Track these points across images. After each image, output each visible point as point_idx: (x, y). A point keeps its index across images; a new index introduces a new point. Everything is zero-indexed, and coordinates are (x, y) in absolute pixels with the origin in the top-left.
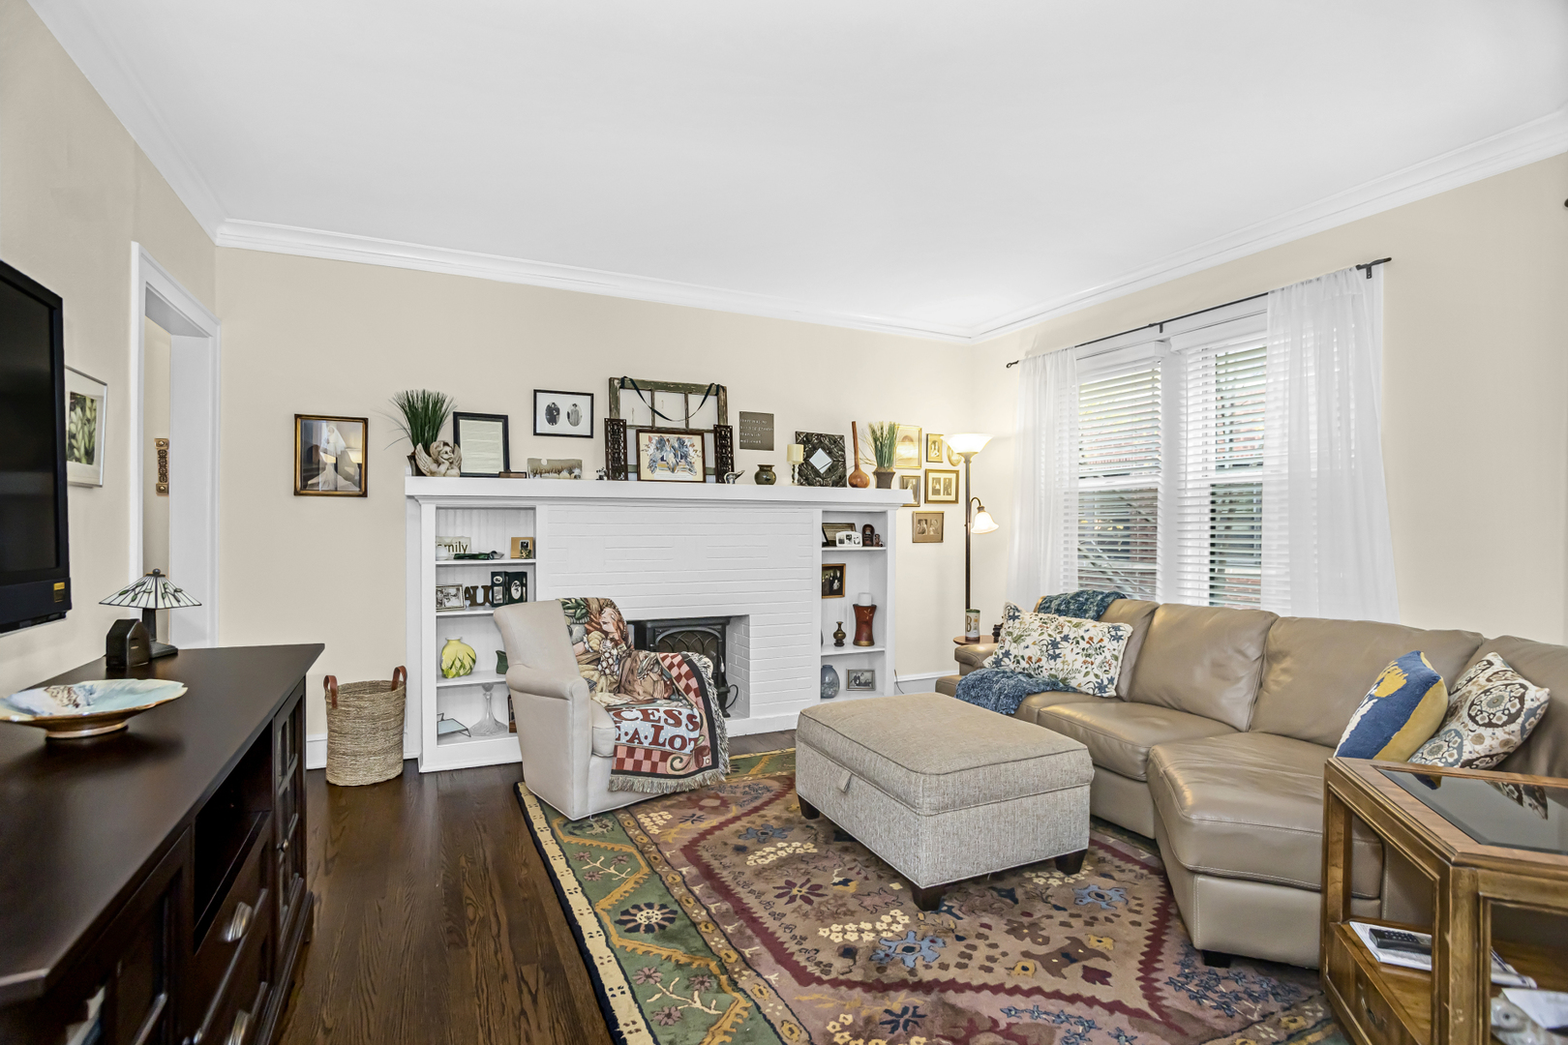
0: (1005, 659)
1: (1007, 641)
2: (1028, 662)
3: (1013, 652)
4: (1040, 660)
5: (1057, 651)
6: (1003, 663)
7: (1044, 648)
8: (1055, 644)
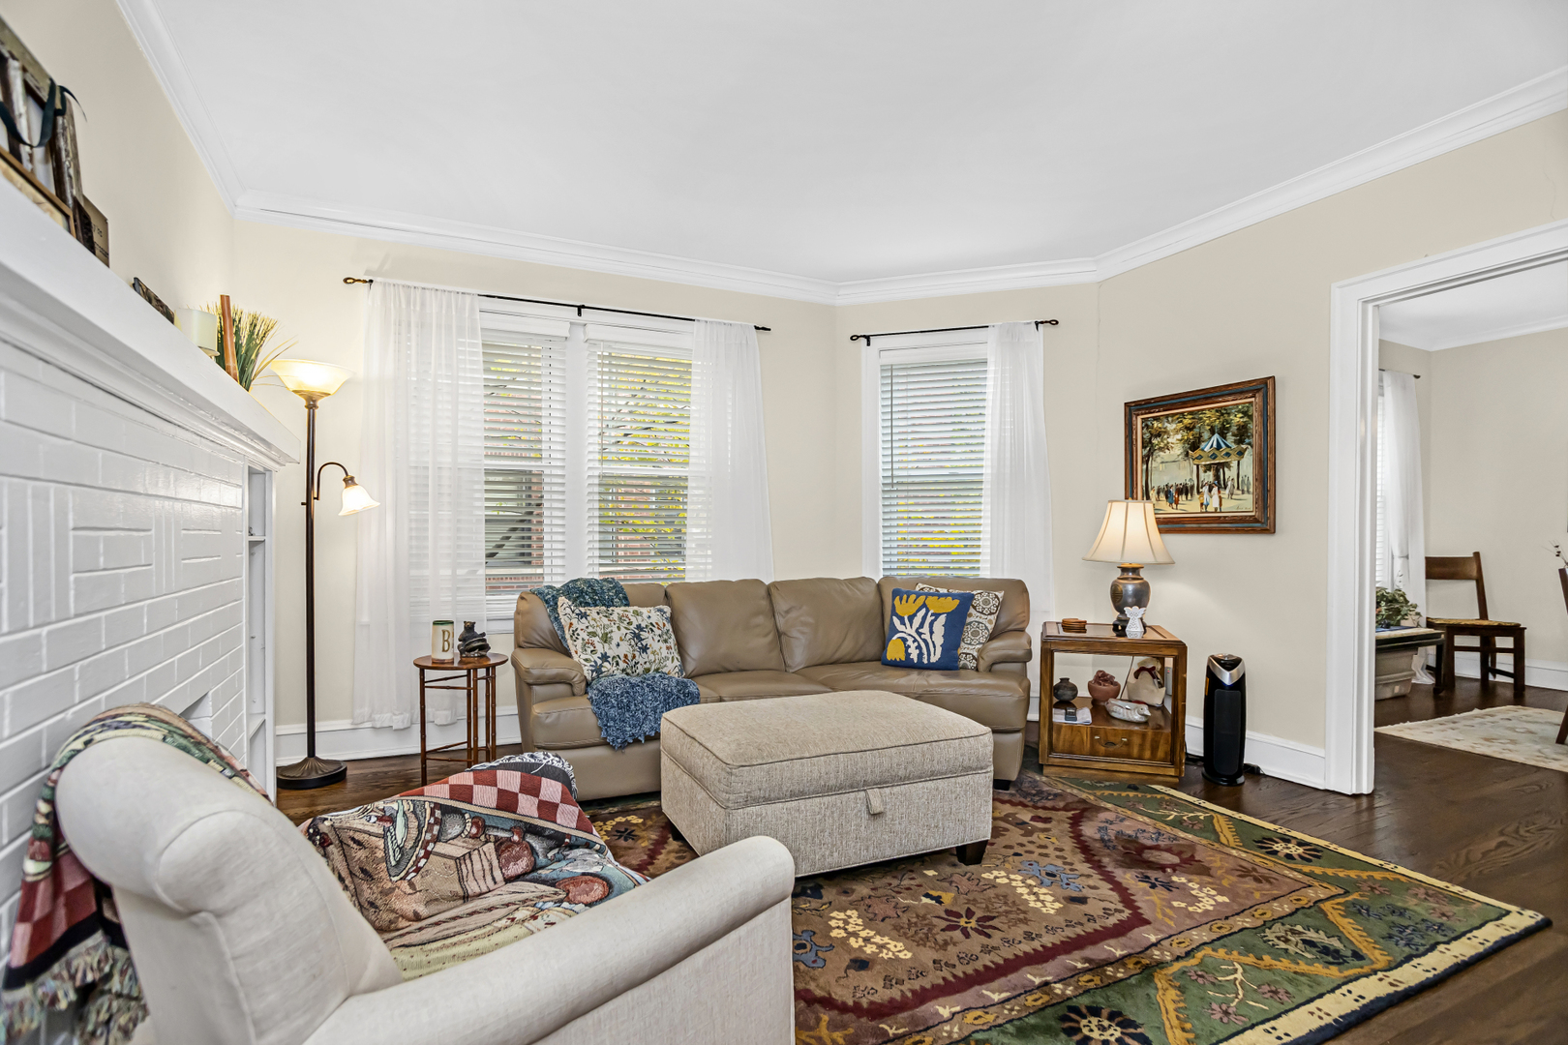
0: (606, 664)
1: (596, 644)
2: (625, 661)
3: (610, 653)
4: (634, 657)
5: (644, 643)
6: (603, 669)
7: (633, 643)
8: (637, 636)
